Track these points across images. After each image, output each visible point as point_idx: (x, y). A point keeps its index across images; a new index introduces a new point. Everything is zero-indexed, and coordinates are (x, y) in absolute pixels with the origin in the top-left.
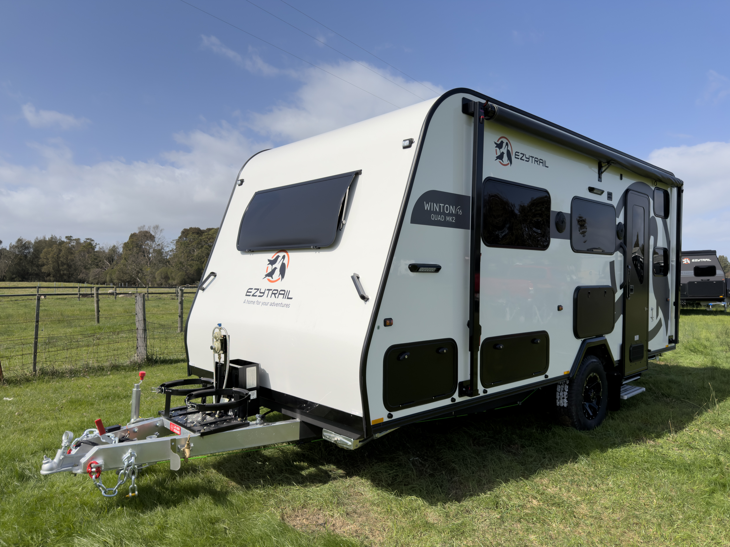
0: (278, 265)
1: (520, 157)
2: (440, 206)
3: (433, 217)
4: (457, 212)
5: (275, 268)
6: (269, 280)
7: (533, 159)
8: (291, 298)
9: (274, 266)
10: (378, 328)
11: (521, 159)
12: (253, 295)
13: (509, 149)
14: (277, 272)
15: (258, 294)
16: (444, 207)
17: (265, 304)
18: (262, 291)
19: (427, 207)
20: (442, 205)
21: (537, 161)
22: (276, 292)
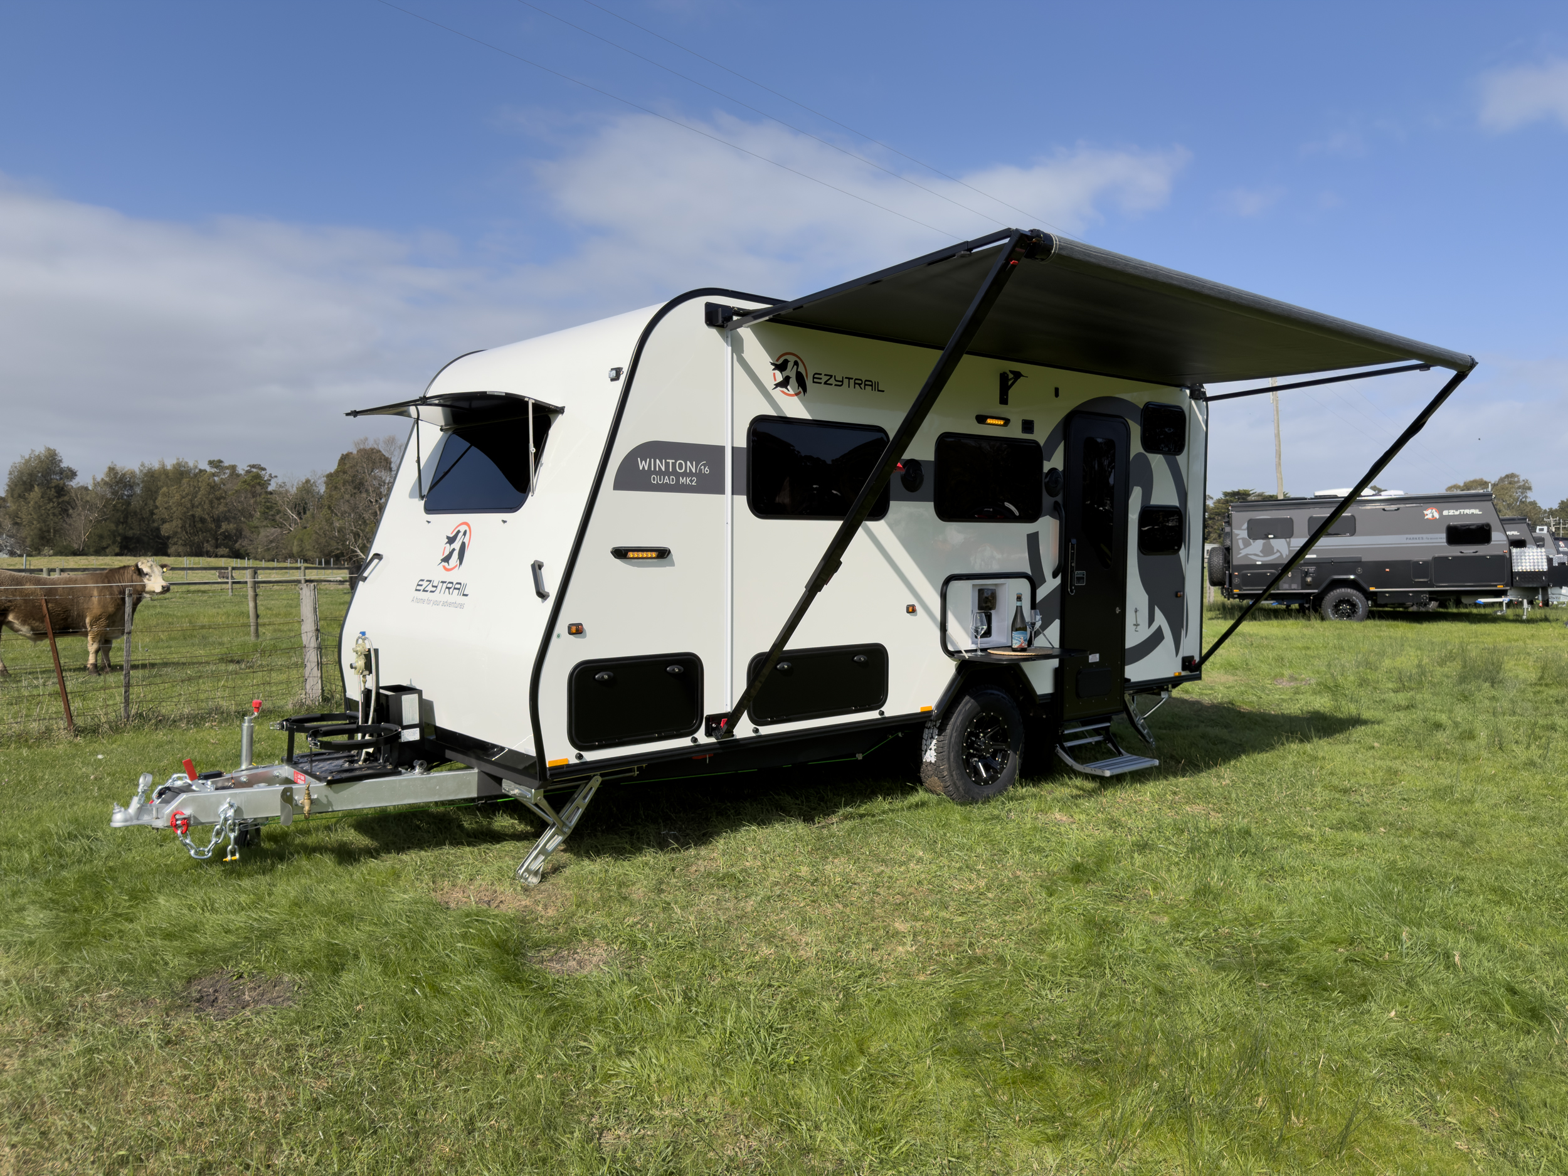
0: (457, 545)
1: (823, 381)
2: (667, 464)
3: (655, 480)
4: (700, 470)
5: (454, 550)
6: (444, 567)
7: (852, 382)
8: (467, 595)
9: (453, 546)
10: (558, 636)
11: (826, 383)
12: (424, 591)
13: (801, 369)
14: (455, 555)
15: (430, 588)
16: (674, 464)
17: (436, 603)
18: (435, 584)
19: (643, 465)
20: (671, 461)
21: (859, 384)
22: (450, 585)
